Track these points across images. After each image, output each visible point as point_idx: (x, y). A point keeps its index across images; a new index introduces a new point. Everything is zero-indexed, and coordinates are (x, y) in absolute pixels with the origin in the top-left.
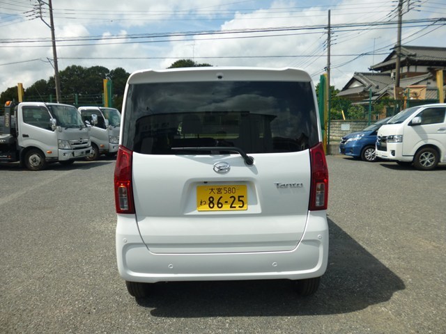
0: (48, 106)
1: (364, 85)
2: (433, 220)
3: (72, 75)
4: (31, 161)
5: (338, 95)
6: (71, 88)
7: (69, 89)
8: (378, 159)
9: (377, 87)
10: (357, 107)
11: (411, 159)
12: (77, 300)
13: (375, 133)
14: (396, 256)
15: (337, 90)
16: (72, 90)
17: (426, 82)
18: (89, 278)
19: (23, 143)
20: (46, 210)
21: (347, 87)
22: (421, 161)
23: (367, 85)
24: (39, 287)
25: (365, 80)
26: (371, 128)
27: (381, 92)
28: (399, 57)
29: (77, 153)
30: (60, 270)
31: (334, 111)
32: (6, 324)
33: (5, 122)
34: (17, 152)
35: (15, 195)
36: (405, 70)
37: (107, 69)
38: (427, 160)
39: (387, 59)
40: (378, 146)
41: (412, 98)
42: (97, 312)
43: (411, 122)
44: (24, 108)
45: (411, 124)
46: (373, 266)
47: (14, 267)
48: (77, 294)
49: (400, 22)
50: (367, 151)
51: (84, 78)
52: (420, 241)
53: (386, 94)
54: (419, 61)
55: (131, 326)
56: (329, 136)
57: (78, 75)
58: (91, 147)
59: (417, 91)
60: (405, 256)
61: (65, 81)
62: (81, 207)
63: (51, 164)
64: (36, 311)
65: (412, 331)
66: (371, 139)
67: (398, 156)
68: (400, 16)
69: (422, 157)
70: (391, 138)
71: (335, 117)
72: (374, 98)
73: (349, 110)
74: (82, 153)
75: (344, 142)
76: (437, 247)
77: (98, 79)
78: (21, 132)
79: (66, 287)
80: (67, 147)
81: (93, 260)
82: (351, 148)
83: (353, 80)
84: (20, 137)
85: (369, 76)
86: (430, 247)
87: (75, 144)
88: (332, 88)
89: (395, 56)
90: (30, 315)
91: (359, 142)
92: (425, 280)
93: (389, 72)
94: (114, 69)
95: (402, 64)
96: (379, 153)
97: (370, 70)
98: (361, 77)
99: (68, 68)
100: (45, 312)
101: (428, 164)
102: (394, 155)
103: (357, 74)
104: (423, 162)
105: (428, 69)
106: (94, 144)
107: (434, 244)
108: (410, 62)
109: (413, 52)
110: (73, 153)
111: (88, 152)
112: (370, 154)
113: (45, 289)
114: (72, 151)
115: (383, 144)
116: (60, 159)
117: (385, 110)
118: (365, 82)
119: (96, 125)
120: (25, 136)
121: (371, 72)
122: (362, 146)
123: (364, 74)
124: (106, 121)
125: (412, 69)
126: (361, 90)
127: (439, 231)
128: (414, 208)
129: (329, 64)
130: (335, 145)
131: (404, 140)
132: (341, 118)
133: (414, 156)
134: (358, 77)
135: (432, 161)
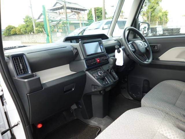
9: (54, 18)
15: (36, 19)
21: (39, 18)
31: (39, 29)
36: (62, 10)
45: (103, 29)
56: (52, 39)
71: (40, 32)
83: (41, 15)
85: (48, 13)
93: (56, 11)
95: (61, 8)
105: (71, 11)
129: (31, 5)
132: (43, 32)
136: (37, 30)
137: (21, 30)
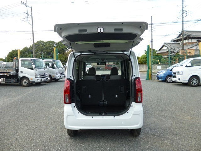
0: (31, 60)
1: (168, 48)
2: (193, 108)
3: (39, 44)
4: (23, 83)
5: (157, 53)
6: (39, 50)
7: (38, 51)
8: (173, 82)
9: (174, 49)
10: (165, 58)
11: (187, 81)
12: (48, 137)
13: (171, 70)
14: (174, 122)
15: (156, 51)
16: (39, 51)
17: (196, 46)
18: (52, 129)
19: (21, 75)
20: (32, 103)
21: (160, 50)
22: (192, 82)
23: (170, 48)
24: (33, 132)
25: (169, 46)
26: (170, 68)
27: (176, 51)
28: (183, 36)
29: (43, 79)
30: (40, 126)
31: (155, 60)
32: (22, 145)
33: (13, 66)
34: (18, 79)
35: (19, 97)
36: (186, 41)
37: (54, 42)
38: (194, 82)
39: (179, 37)
40: (173, 76)
41: (188, 55)
42: (56, 141)
43: (186, 66)
44: (21, 61)
45: (187, 66)
46: (164, 126)
47: (22, 125)
48: (48, 135)
49: (183, 22)
50: (168, 78)
51: (44, 46)
52: (186, 116)
53: (178, 52)
54: (193, 37)
55: (69, 146)
56: (152, 71)
57: (42, 45)
58: (49, 77)
59: (190, 51)
60: (178, 122)
61: (36, 47)
62: (46, 102)
63: (32, 84)
64: (33, 141)
65: (176, 150)
66: (170, 73)
67: (181, 81)
68: (183, 18)
69: (192, 81)
70: (178, 73)
71: (155, 63)
72: (173, 54)
73: (161, 60)
74: (45, 79)
75: (158, 74)
76: (192, 119)
77: (51, 46)
78: (20, 71)
79: (43, 133)
80: (39, 77)
81: (53, 123)
82: (161, 77)
83: (163, 46)
84: (19, 72)
85: (170, 44)
86: (190, 119)
87: (42, 76)
88: (154, 50)
89: (181, 36)
90: (31, 142)
91: (165, 74)
92: (185, 131)
93: (179, 42)
94: (58, 42)
95: (185, 39)
96: (173, 79)
97: (171, 41)
98: (167, 45)
99: (38, 42)
100: (37, 141)
101: (195, 84)
102: (179, 80)
103: (165, 43)
104: (192, 83)
105: (197, 40)
106: (50, 75)
107: (191, 117)
108: (189, 38)
109: (190, 33)
110: (41, 79)
111: (47, 79)
112: (170, 79)
113: (35, 133)
114: (41, 78)
115: (175, 75)
116: (36, 82)
117: (177, 59)
118: (169, 47)
119: (51, 68)
120: (22, 72)
121: (171, 42)
122: (166, 76)
123: (168, 43)
124: (55, 66)
125: (190, 41)
126: (167, 50)
127: (194, 112)
128: (186, 103)
129: (152, 39)
130: (155, 76)
131: (184, 74)
132: (158, 63)
133: (188, 80)
134: (165, 45)
135: (196, 82)
136: (153, 61)
137: (142, 60)
